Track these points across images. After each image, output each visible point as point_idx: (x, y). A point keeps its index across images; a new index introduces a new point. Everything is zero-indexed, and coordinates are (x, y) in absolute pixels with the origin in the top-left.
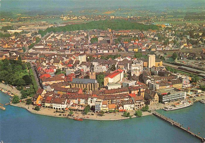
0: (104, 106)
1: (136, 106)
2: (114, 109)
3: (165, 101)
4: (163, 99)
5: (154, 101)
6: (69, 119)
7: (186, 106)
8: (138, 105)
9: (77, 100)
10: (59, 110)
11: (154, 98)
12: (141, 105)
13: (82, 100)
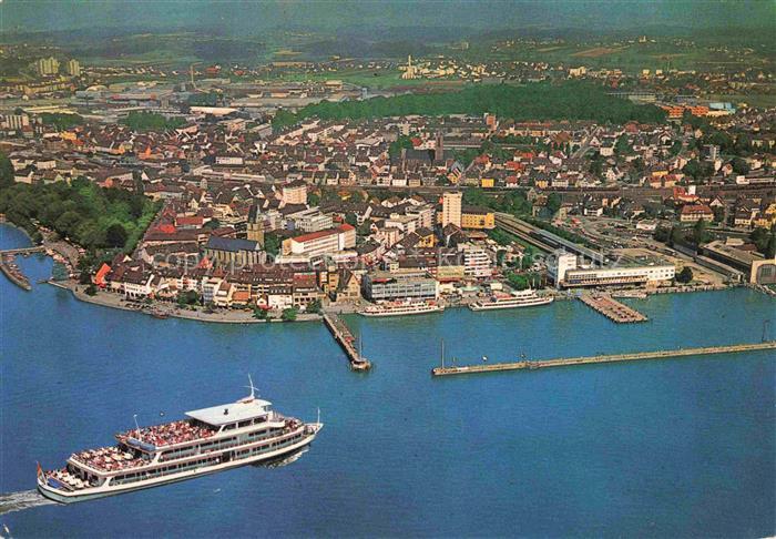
0: (221, 293)
1: (297, 300)
2: (244, 303)
3: (378, 299)
4: (373, 291)
5: (346, 293)
6: (144, 314)
7: (417, 311)
8: (302, 300)
9: (181, 281)
10: (132, 298)
11: (347, 288)
12: (308, 299)
13: (192, 281)
